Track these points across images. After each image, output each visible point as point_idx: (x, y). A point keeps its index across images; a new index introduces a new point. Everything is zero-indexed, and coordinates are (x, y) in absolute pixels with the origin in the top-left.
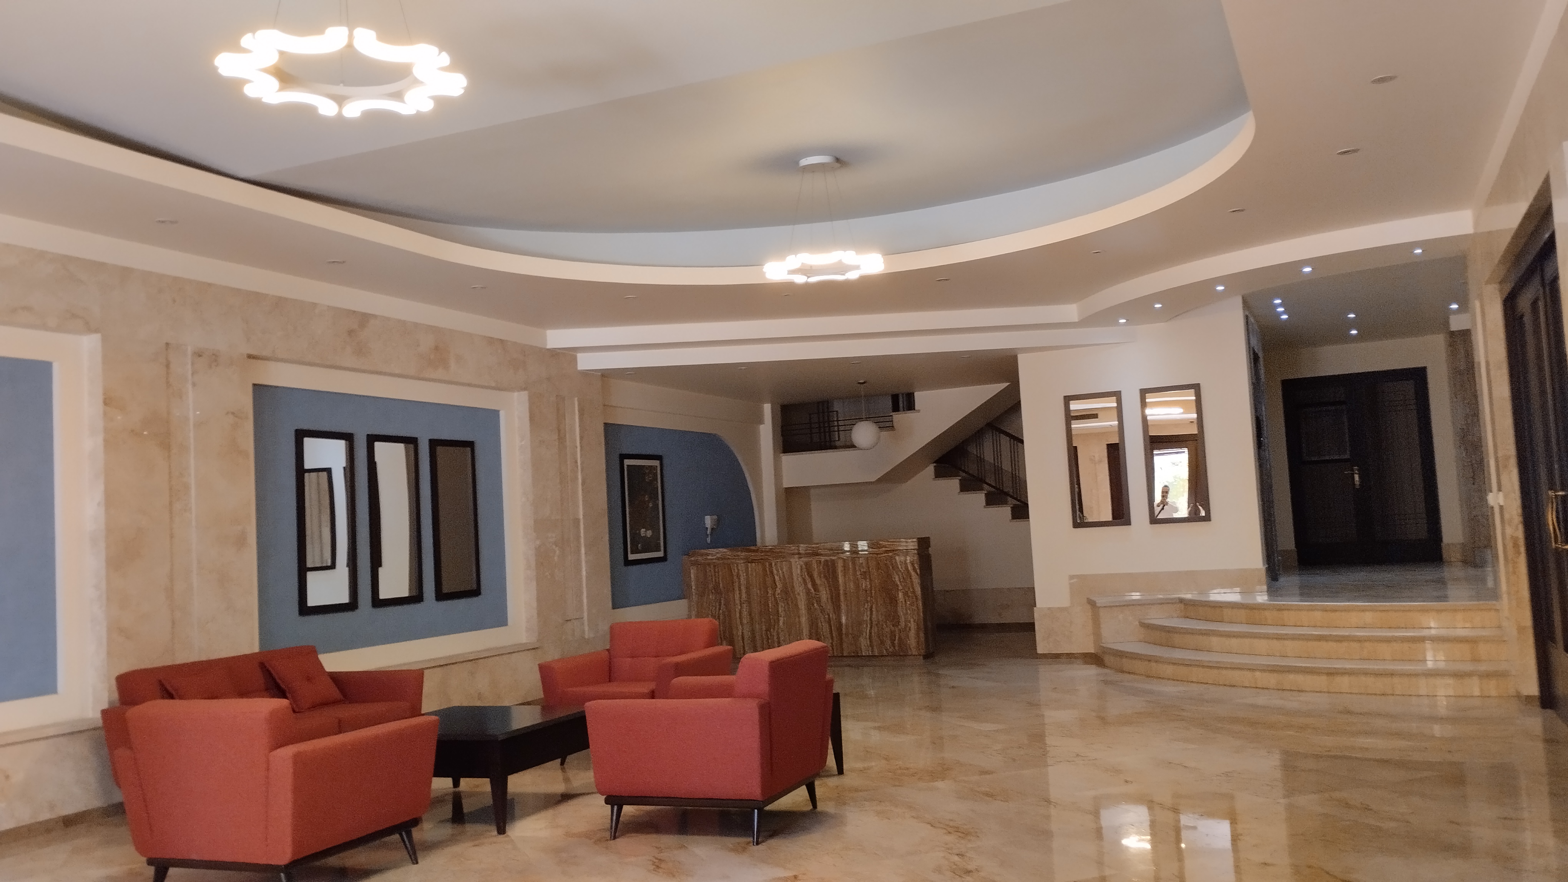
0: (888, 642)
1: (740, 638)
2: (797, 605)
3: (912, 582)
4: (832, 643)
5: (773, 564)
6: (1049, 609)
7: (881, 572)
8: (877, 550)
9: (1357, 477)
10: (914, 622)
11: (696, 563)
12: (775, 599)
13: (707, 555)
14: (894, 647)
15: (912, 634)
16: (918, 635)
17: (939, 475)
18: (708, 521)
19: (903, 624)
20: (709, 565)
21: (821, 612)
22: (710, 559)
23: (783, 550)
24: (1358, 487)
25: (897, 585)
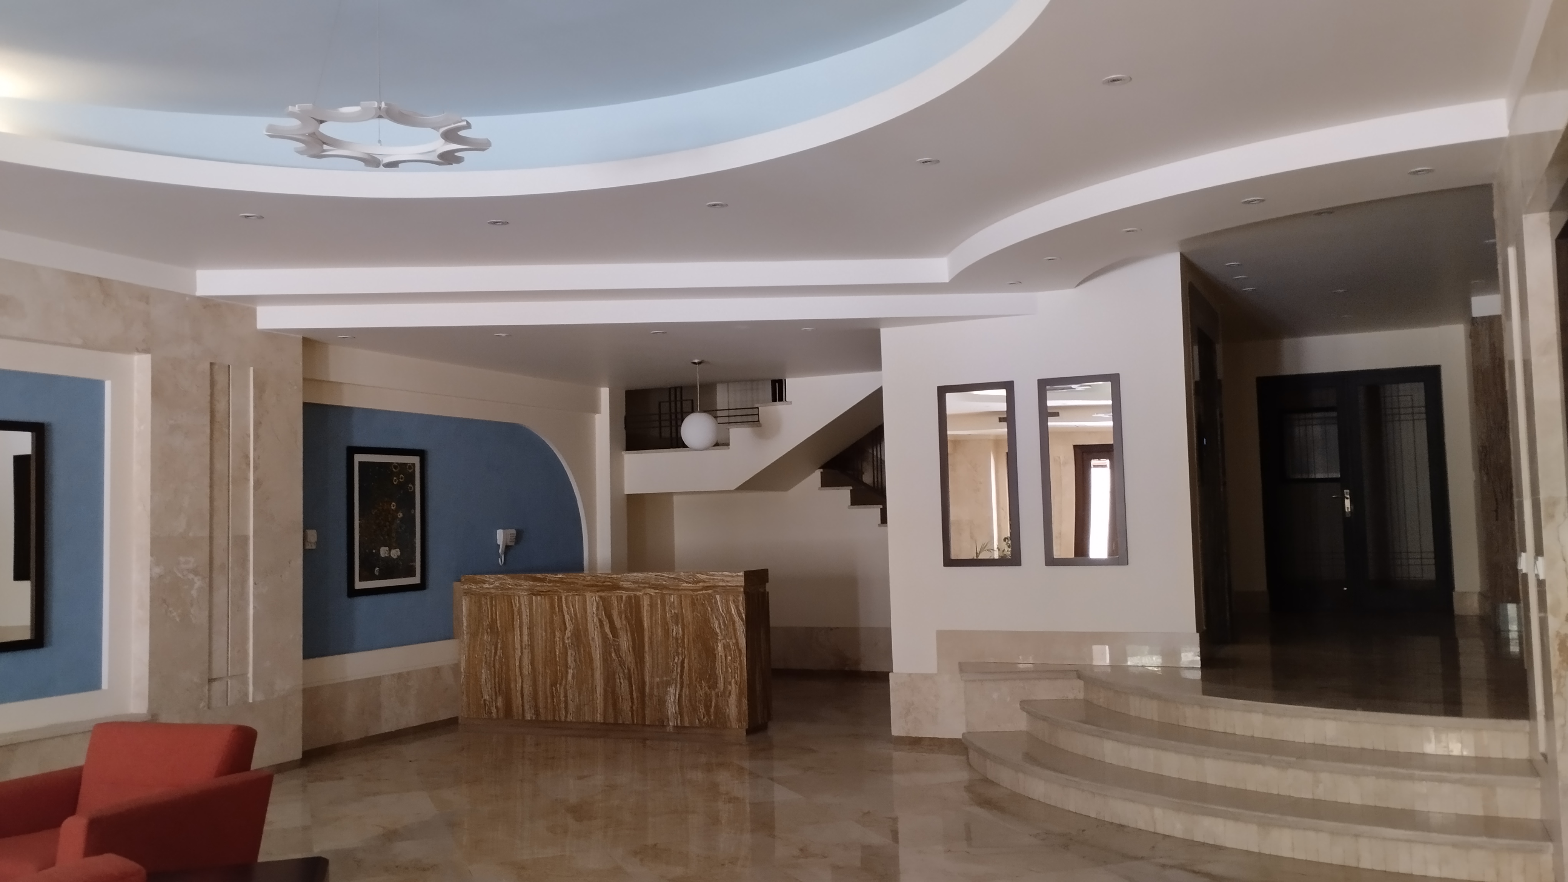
0: (702, 710)
1: (519, 695)
2: (590, 654)
3: (735, 630)
4: (632, 707)
5: (563, 597)
6: (910, 675)
7: (697, 616)
8: (694, 585)
9: (1347, 503)
10: (736, 684)
11: (468, 593)
12: (563, 645)
13: (484, 582)
14: (709, 716)
15: (733, 700)
16: (739, 701)
17: (826, 483)
18: (501, 536)
19: (721, 685)
20: (485, 595)
21: (620, 665)
22: (486, 588)
23: (576, 581)
24: (1348, 516)
25: (717, 634)
